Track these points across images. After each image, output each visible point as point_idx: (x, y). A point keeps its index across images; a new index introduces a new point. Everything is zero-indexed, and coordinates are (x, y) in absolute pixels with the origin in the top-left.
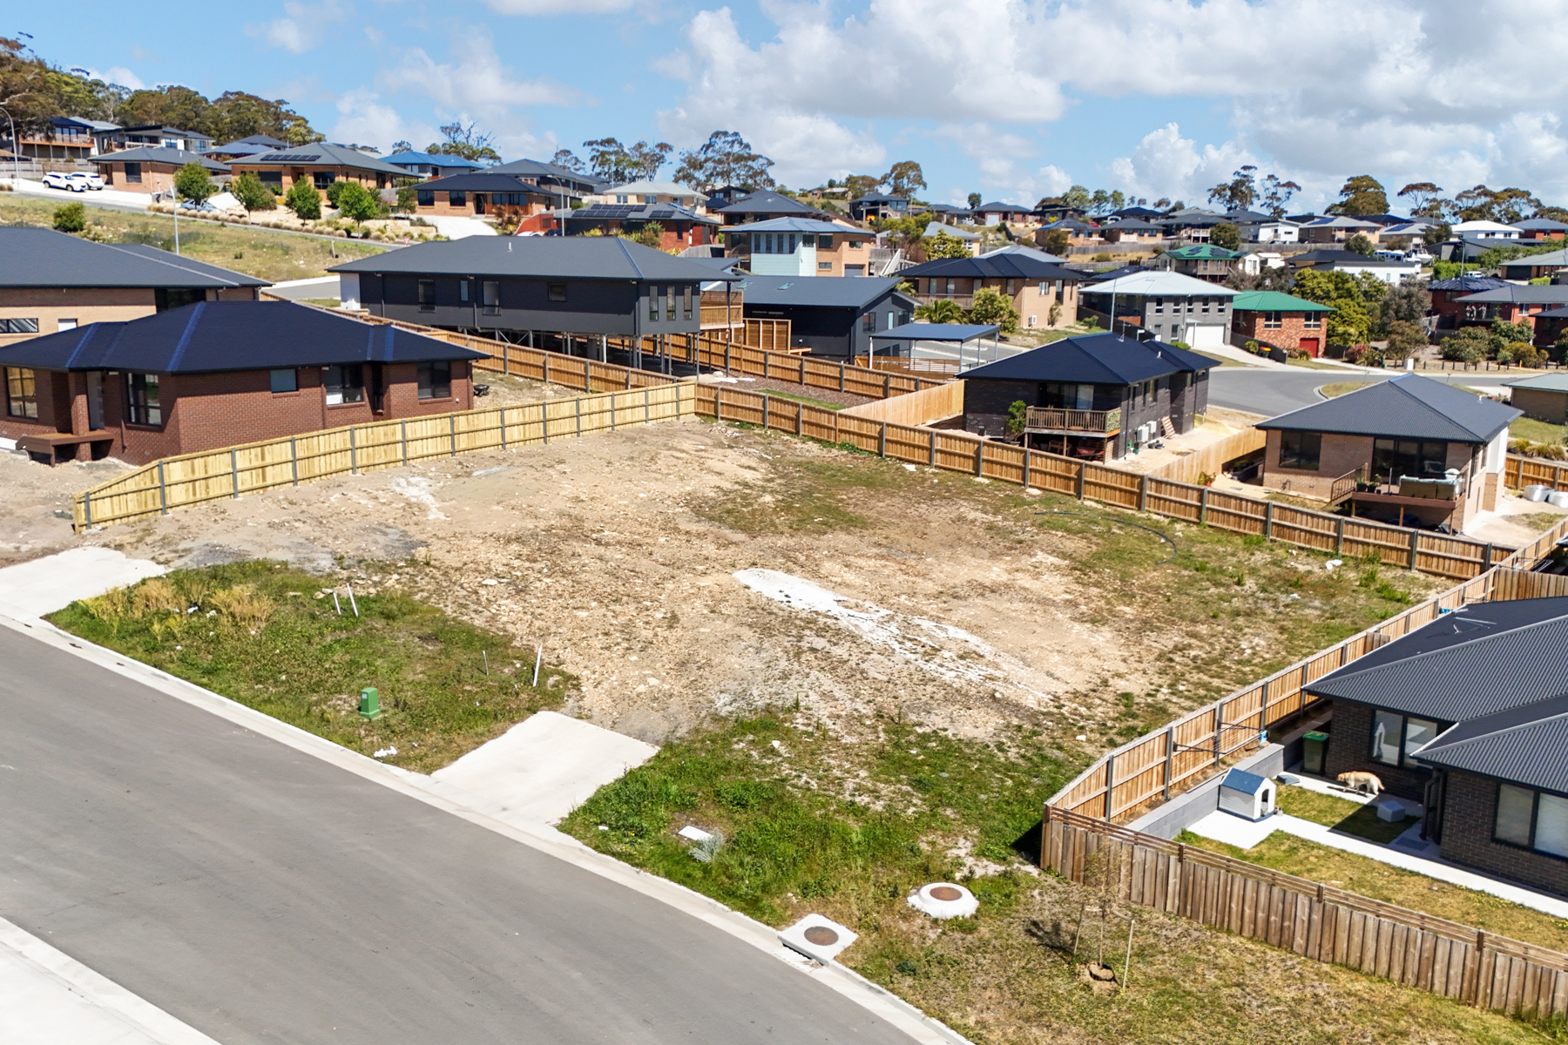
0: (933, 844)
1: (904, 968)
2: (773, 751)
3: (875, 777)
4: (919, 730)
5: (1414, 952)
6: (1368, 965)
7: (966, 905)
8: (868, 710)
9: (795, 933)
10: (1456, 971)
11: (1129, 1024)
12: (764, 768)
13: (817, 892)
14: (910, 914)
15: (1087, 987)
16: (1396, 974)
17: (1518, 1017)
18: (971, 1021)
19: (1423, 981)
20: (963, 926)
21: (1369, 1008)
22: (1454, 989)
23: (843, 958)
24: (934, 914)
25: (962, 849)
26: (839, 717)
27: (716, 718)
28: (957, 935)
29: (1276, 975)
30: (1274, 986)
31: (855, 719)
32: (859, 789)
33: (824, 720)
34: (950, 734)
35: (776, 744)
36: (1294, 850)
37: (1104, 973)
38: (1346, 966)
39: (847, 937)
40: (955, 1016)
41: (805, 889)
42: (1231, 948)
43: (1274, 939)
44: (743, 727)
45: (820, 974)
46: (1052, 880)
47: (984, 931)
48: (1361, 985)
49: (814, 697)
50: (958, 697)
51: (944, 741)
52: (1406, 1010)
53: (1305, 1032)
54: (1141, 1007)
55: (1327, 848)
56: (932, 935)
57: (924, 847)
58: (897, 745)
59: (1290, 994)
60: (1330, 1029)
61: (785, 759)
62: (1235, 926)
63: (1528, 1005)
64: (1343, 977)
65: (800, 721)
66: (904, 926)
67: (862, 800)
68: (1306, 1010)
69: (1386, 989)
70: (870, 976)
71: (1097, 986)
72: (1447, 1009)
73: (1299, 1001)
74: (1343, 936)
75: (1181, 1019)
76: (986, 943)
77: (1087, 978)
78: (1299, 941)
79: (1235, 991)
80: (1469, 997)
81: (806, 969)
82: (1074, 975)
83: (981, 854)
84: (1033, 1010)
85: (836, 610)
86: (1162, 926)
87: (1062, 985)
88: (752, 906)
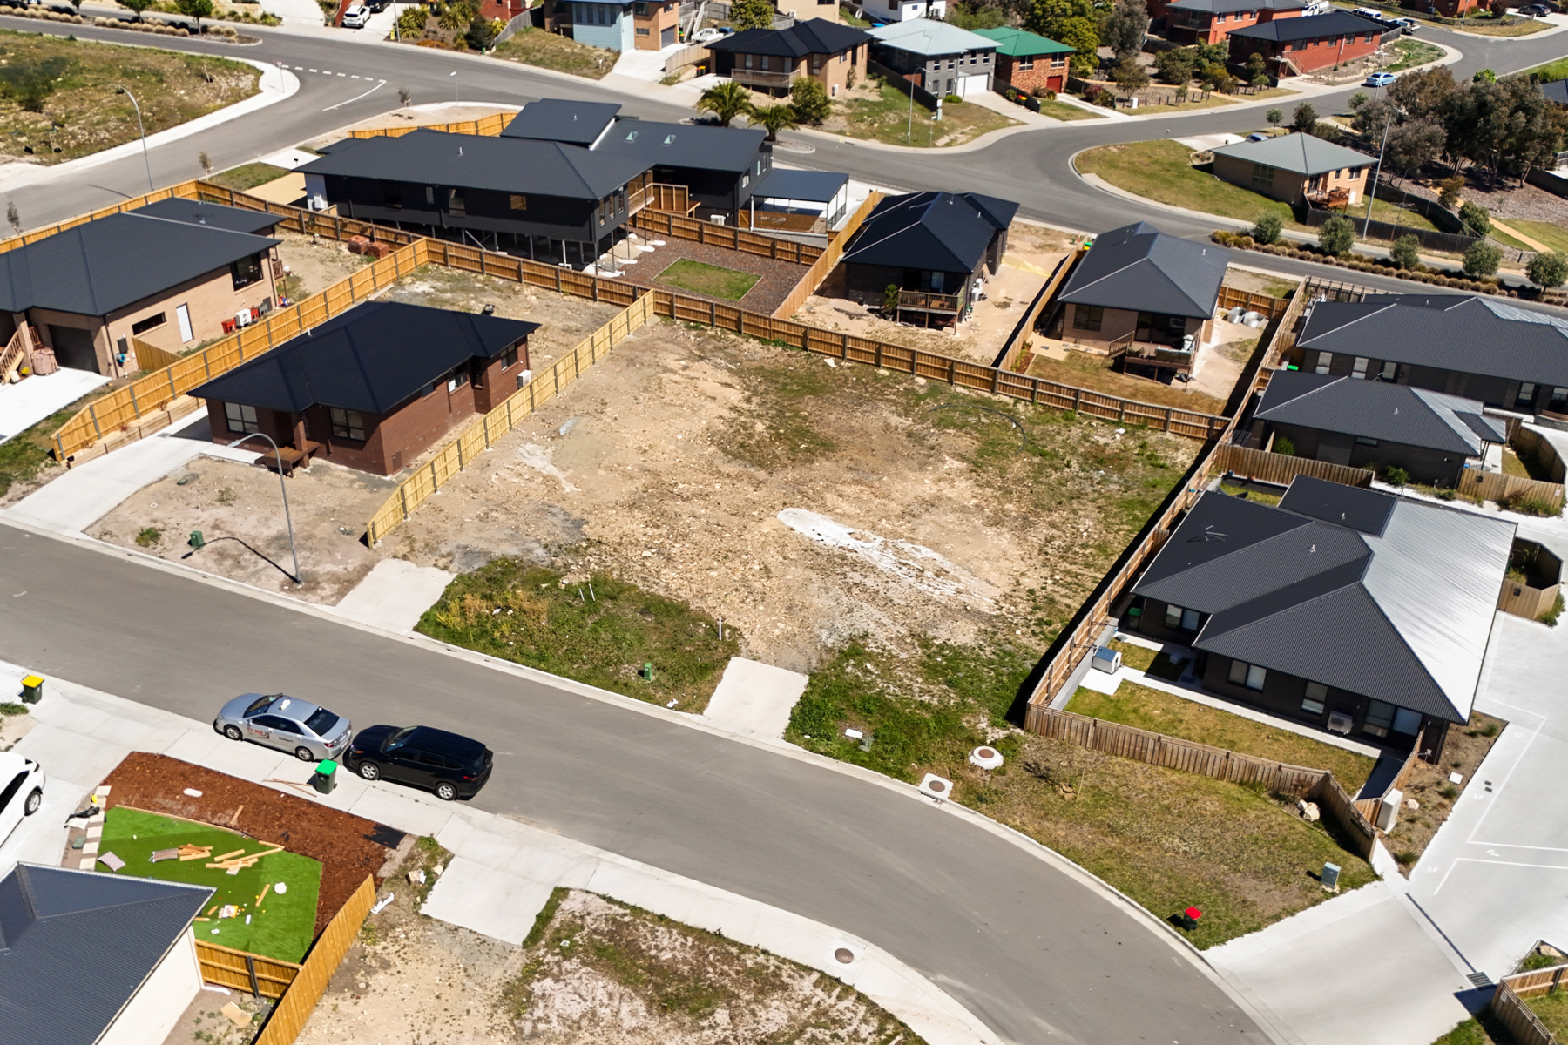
0: (969, 722)
1: (981, 799)
2: (868, 671)
3: (926, 681)
4: (937, 642)
5: (1199, 761)
6: (1179, 766)
7: (997, 760)
8: (905, 632)
9: (924, 786)
10: (1216, 767)
11: (1085, 814)
12: (868, 683)
13: (925, 760)
14: (974, 768)
15: (1063, 797)
16: (1191, 769)
17: (1241, 784)
18: (1018, 822)
19: (1202, 771)
20: (1000, 771)
21: (1182, 789)
22: (1215, 774)
23: (952, 798)
24: (986, 767)
25: (984, 723)
26: (891, 639)
27: (829, 650)
28: (999, 777)
29: (1140, 777)
30: (1141, 783)
31: (900, 640)
32: (922, 691)
33: (885, 643)
34: (952, 642)
35: (869, 666)
36: (1133, 692)
37: (1069, 790)
38: (1169, 767)
39: (949, 785)
40: (1010, 820)
41: (919, 760)
42: (1119, 763)
43: (1137, 757)
44: (845, 655)
45: (943, 807)
46: (1031, 737)
47: (1010, 773)
48: (1176, 777)
49: (873, 625)
50: (947, 611)
51: (951, 648)
52: (1196, 787)
53: (1157, 806)
54: (1087, 804)
55: (1149, 689)
56: (987, 778)
57: (965, 724)
58: (929, 656)
59: (1147, 786)
60: (1166, 802)
61: (878, 675)
62: (1119, 752)
63: (1246, 779)
64: (1169, 773)
65: (872, 645)
66: (973, 776)
67: (926, 698)
68: (1156, 794)
69: (1185, 776)
70: (967, 806)
71: (1068, 797)
72: (1212, 783)
73: (1152, 790)
74: (1168, 755)
75: (1105, 807)
76: (1013, 779)
77: (1062, 792)
78: (1149, 758)
79: (1125, 789)
80: (1221, 777)
81: (936, 805)
82: (1055, 791)
83: (993, 725)
84: (1042, 813)
85: (853, 543)
86: (1086, 757)
87: (1051, 797)
88: (901, 775)
